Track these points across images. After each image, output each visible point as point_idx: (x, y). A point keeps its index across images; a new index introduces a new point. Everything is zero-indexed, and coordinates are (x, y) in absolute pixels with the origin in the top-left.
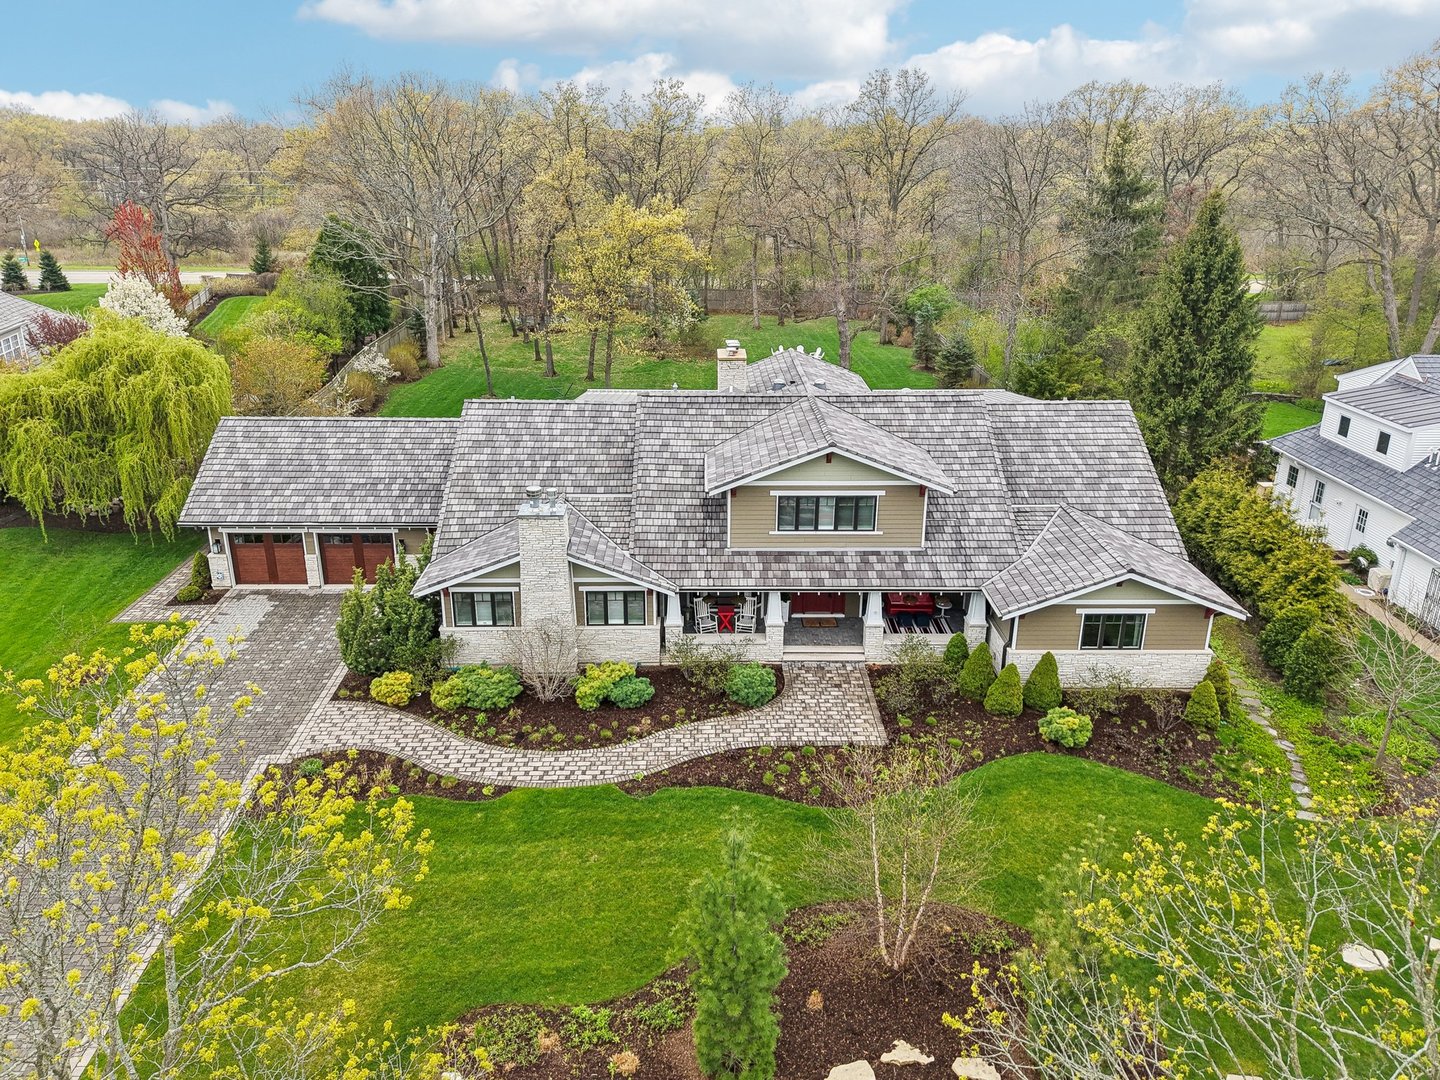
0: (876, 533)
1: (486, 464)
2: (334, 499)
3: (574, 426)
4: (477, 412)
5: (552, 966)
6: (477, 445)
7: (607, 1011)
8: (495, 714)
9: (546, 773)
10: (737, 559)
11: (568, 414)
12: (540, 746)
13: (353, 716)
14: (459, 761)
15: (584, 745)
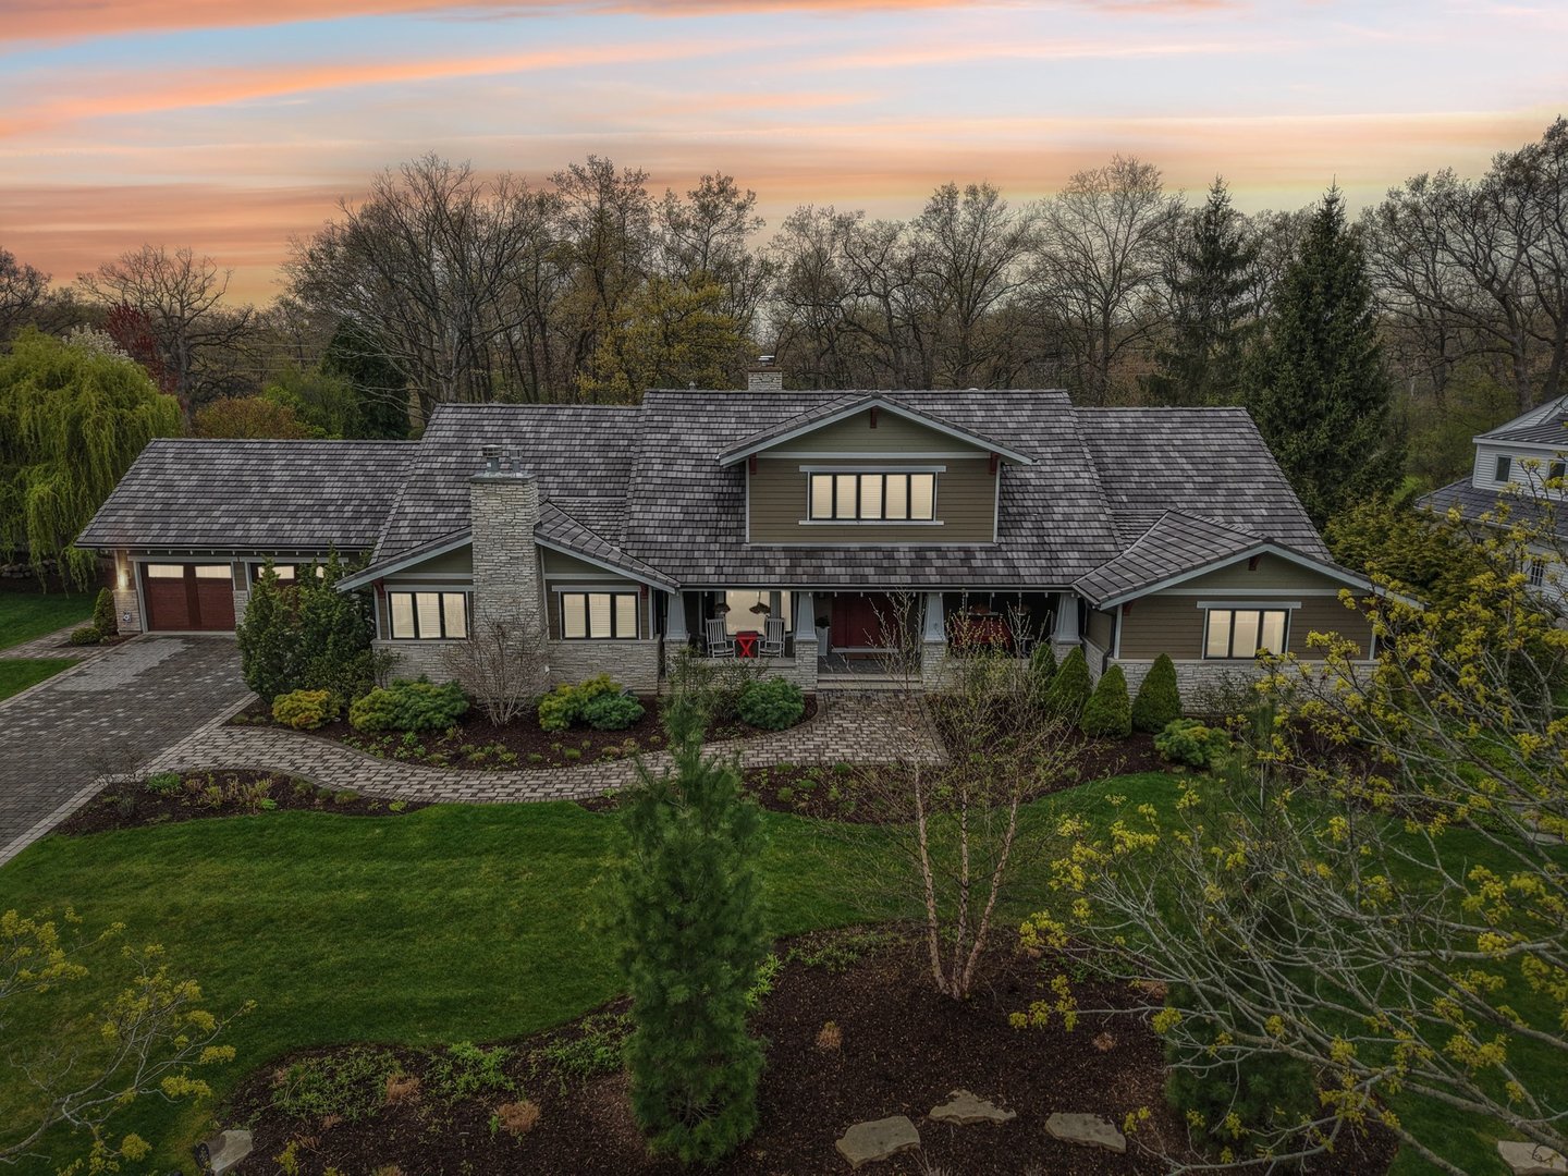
0: (934, 523)
1: (453, 466)
2: (271, 521)
3: (566, 430)
4: (450, 416)
5: (435, 996)
6: (446, 448)
7: (504, 1050)
8: (429, 733)
9: (483, 790)
10: (757, 555)
11: (560, 418)
12: (481, 765)
13: (244, 739)
14: (368, 779)
15: (541, 765)
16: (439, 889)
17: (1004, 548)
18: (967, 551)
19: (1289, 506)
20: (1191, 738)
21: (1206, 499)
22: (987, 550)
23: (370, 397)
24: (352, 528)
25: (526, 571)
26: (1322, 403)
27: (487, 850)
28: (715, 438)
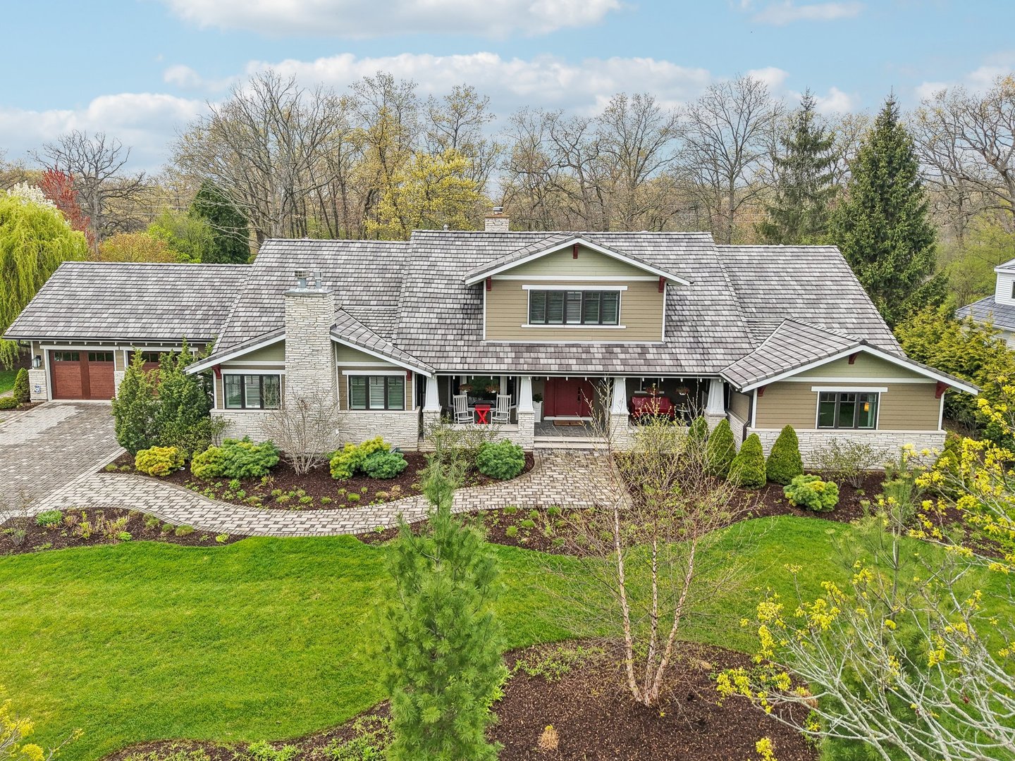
0: (619, 327)
1: (275, 283)
3: (356, 258)
4: (274, 247)
6: (270, 270)
7: (292, 748)
8: (249, 480)
9: (286, 526)
10: (491, 349)
11: (352, 249)
12: (286, 506)
13: (112, 484)
14: (202, 516)
15: (330, 506)
16: (249, 607)
17: (669, 345)
18: (643, 347)
19: (872, 316)
20: (812, 490)
21: (812, 310)
22: (657, 347)
23: (222, 233)
24: (201, 326)
25: (324, 360)
26: (888, 243)
27: (287, 575)
28: (462, 264)
